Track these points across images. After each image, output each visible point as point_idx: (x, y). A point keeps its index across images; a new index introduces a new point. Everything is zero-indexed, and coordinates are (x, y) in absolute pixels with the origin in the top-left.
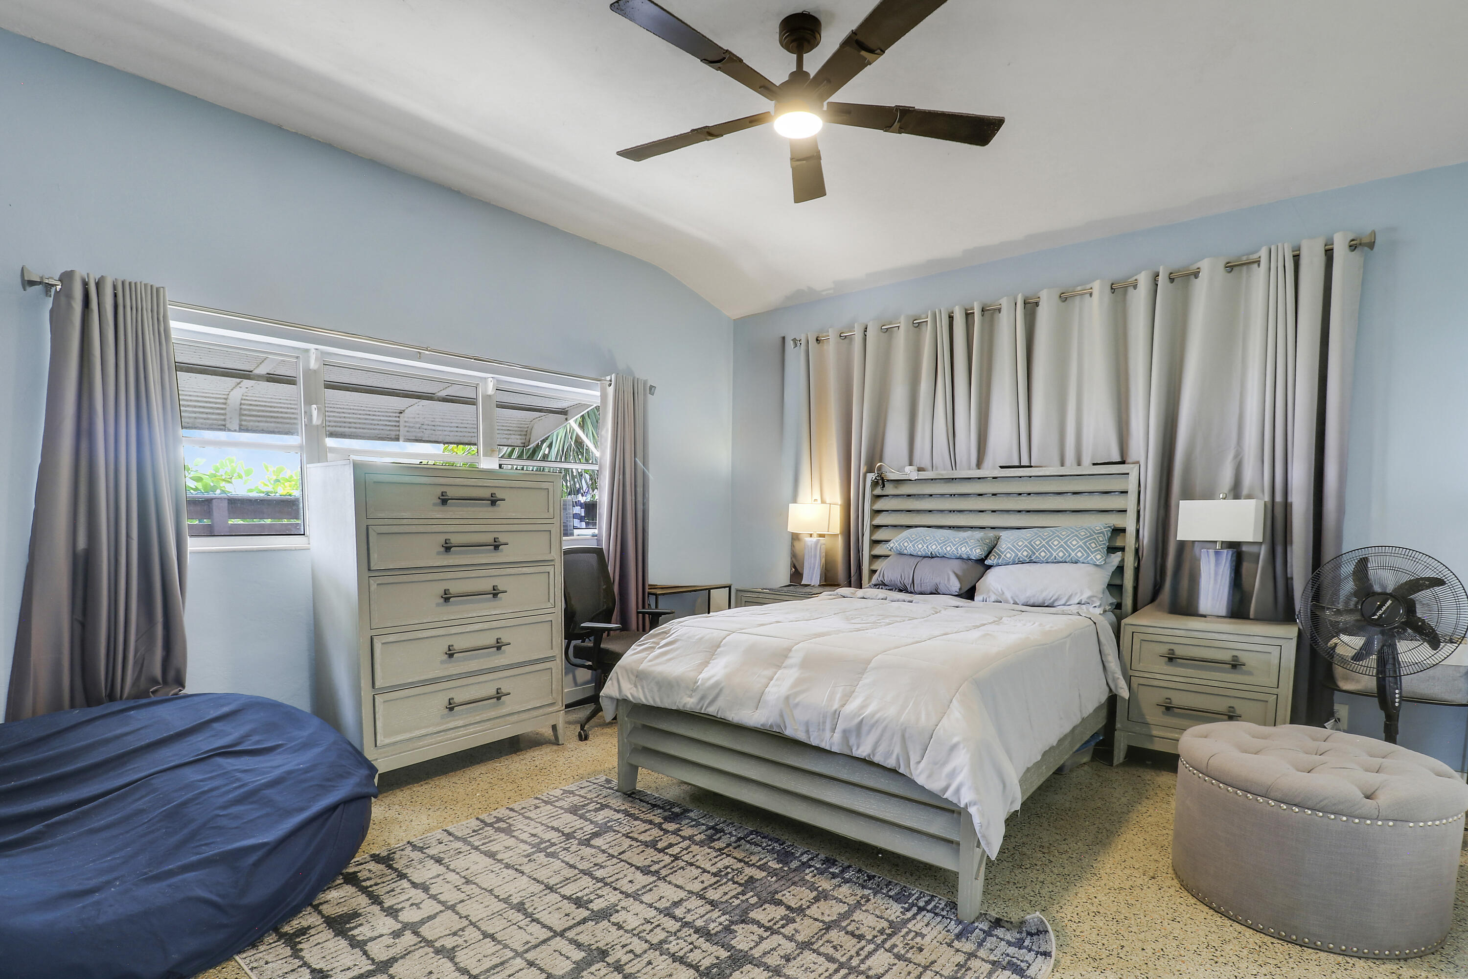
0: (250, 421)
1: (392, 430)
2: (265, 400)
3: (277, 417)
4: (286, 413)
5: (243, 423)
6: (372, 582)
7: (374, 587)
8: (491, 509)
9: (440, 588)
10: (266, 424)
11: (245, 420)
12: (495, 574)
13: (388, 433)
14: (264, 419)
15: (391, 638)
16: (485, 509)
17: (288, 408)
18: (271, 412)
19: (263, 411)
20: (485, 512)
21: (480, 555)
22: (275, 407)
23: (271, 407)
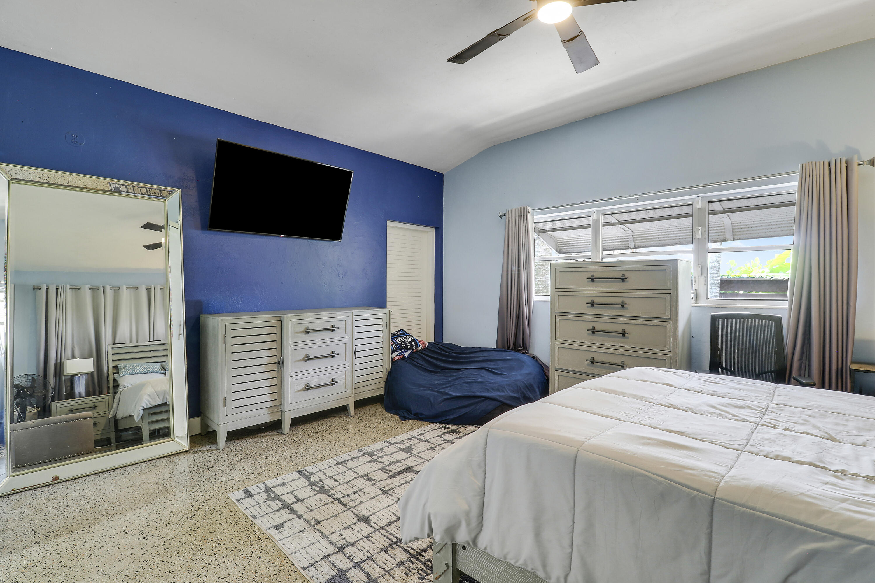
0: (640, 242)
1: (720, 235)
2: (641, 231)
3: (652, 238)
4: (655, 236)
5: (636, 244)
6: (557, 318)
7: (557, 320)
8: (622, 284)
9: (590, 326)
10: (647, 243)
11: (637, 242)
12: (623, 322)
13: (718, 237)
14: (645, 241)
15: (563, 346)
16: (618, 283)
17: (655, 233)
18: (647, 236)
19: (644, 237)
20: (619, 285)
21: (613, 310)
22: (649, 234)
23: (647, 234)
